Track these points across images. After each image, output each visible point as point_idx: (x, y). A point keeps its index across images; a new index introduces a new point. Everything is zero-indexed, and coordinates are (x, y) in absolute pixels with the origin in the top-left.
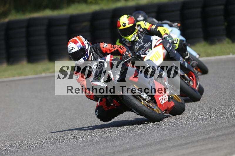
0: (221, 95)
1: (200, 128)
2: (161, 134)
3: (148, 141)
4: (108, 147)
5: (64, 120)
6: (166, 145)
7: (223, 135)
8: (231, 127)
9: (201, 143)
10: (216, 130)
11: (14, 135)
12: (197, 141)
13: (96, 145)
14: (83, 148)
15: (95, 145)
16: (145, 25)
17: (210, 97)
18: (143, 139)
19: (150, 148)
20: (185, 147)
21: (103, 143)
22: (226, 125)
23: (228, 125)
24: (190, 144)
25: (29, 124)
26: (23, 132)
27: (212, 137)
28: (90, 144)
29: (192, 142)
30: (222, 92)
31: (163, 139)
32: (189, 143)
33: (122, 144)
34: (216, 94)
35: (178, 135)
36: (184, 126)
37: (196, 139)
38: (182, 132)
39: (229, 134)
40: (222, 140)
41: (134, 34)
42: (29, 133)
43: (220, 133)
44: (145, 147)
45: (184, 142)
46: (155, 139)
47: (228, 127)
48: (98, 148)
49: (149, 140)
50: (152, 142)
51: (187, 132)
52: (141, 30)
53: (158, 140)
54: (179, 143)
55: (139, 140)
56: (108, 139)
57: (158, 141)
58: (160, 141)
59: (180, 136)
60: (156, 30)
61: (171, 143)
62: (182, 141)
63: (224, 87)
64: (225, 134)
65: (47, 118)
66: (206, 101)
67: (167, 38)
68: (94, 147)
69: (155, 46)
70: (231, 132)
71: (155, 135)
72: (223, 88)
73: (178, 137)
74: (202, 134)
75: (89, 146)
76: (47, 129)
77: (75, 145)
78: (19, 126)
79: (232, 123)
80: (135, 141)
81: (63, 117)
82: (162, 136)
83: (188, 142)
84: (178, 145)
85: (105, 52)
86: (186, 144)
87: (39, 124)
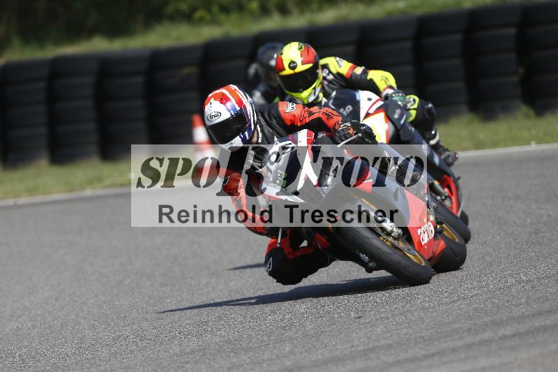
0: (511, 240)
1: (461, 320)
2: (366, 334)
3: (337, 349)
4: (242, 365)
5: (137, 300)
6: (378, 359)
7: (514, 335)
8: (534, 317)
9: (463, 355)
10: (499, 324)
11: (18, 335)
12: (454, 350)
13: (214, 359)
14: (182, 367)
15: (210, 360)
16: (340, 66)
17: (483, 244)
18: (326, 346)
19: (340, 367)
20: (424, 363)
21: (229, 356)
22: (522, 312)
23: (526, 312)
24: (437, 358)
25: (55, 310)
26: (40, 328)
27: (487, 341)
28: (198, 357)
29: (441, 353)
30: (511, 234)
31: (371, 345)
32: (434, 355)
33: (274, 357)
34: (499, 237)
35: (407, 337)
36: (423, 315)
37: (450, 344)
38: (417, 328)
39: (529, 333)
40: (513, 348)
41: (315, 88)
42: (53, 332)
43: (508, 331)
44: (330, 365)
45: (422, 352)
46: (353, 346)
47: (527, 316)
48: (217, 366)
49: (340, 347)
50: (347, 351)
51: (429, 327)
52: (331, 77)
53: (361, 348)
54: (410, 354)
55: (315, 347)
56: (241, 345)
57: (360, 351)
58: (364, 351)
59: (412, 337)
60: (363, 77)
61: (391, 354)
62: (417, 350)
63: (518, 221)
64: (520, 334)
65: (97, 295)
66: (474, 255)
67: (392, 97)
68: (209, 364)
69: (368, 115)
70: (532, 329)
71: (354, 335)
72: (515, 223)
73: (408, 340)
74: (465, 334)
75: (196, 363)
76: (96, 322)
77: (162, 361)
78: (30, 313)
79: (536, 306)
80: (306, 351)
81: (134, 294)
82: (369, 338)
83: (432, 351)
84: (408, 360)
85: (289, 123)
86: (427, 357)
87: (76, 309)
